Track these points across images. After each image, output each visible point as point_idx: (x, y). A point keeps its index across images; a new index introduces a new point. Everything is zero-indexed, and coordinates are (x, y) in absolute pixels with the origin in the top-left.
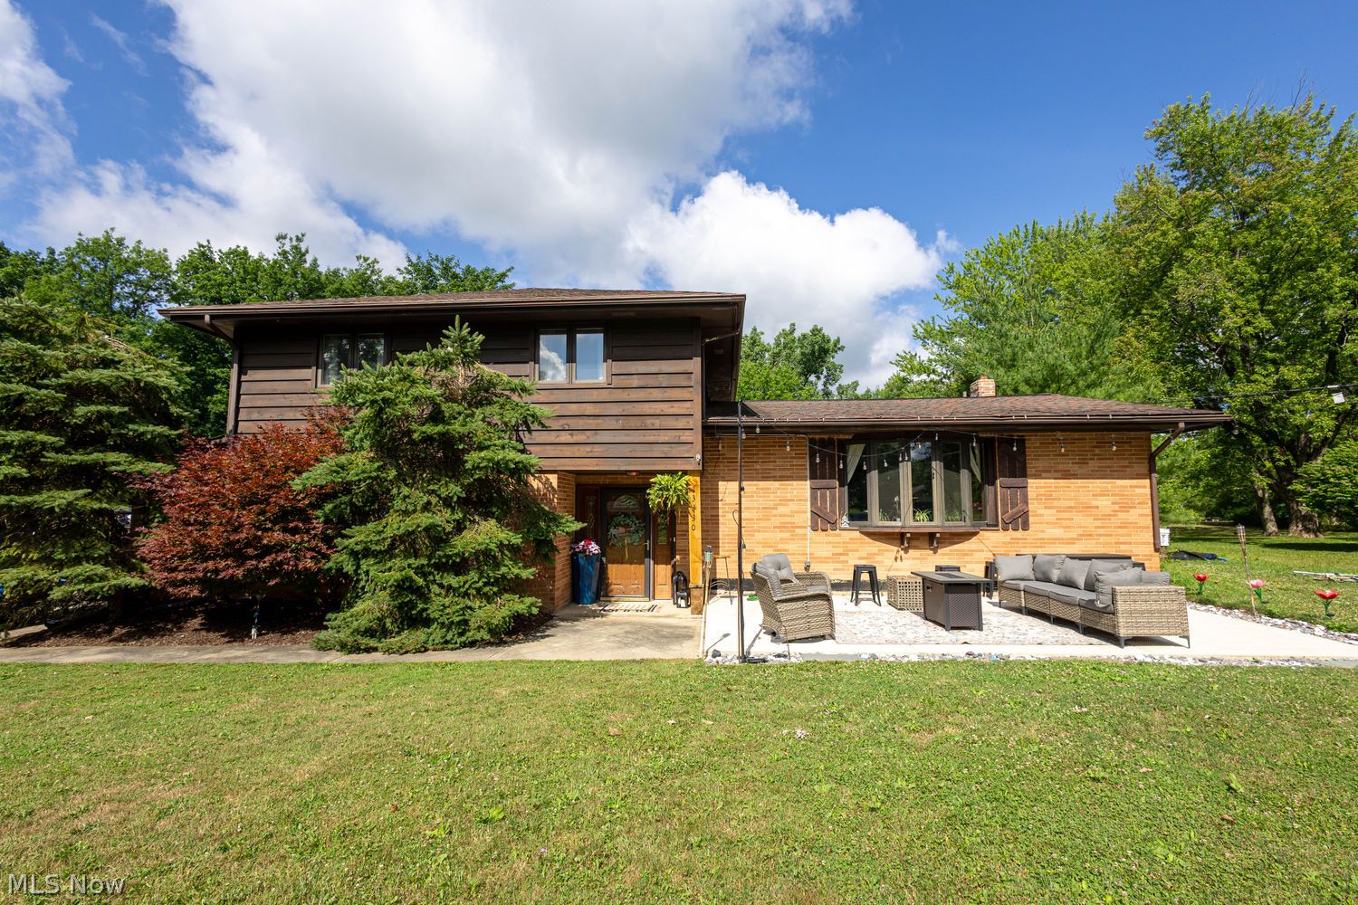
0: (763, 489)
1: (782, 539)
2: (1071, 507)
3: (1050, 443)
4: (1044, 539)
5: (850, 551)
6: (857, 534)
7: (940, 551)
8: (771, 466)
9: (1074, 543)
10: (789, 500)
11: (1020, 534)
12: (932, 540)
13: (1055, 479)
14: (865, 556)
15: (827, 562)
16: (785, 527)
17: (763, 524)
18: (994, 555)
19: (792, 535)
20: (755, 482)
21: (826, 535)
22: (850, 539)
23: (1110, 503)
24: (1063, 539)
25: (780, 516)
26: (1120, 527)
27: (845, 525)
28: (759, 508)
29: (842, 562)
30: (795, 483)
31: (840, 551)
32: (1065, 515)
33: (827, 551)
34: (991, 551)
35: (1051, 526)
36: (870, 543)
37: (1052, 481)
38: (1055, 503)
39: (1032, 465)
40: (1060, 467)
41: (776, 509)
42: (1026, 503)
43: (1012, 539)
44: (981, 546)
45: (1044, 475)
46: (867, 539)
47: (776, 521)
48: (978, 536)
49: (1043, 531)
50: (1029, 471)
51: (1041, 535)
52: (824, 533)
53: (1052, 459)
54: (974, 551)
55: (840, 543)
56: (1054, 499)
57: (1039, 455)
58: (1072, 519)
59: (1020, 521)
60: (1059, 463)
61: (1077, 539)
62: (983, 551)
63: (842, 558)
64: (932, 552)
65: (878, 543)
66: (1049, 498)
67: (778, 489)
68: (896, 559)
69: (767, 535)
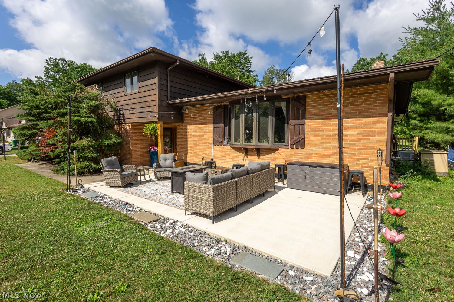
0: (199, 128)
1: (205, 149)
2: (330, 136)
3: (321, 98)
4: (312, 154)
5: (227, 155)
6: (229, 148)
7: (261, 157)
8: (202, 118)
9: (330, 157)
10: (207, 133)
11: (299, 151)
12: (259, 152)
13: (322, 119)
14: (232, 157)
15: (219, 159)
16: (206, 144)
17: (200, 142)
18: (285, 161)
19: (208, 147)
20: (197, 126)
21: (219, 148)
22: (227, 150)
23: (356, 133)
24: (324, 154)
25: (205, 139)
26: (361, 149)
27: (225, 144)
28: (198, 136)
29: (224, 159)
30: (209, 125)
31: (223, 154)
32: (326, 141)
33: (219, 154)
34: (284, 159)
35: (317, 147)
36: (234, 152)
37: (320, 120)
38: (321, 134)
39: (309, 111)
40: (326, 112)
41: (203, 136)
42: (304, 133)
43: (295, 153)
44: (280, 156)
45: (315, 117)
46: (233, 150)
47: (203, 141)
48: (278, 151)
49: (312, 150)
50: (307, 115)
51: (311, 152)
52: (218, 147)
53: (321, 108)
54: (276, 158)
55: (223, 151)
56: (320, 131)
57: (314, 106)
58: (330, 143)
59: (300, 143)
60: (325, 110)
61: (332, 155)
62: (280, 158)
63: (224, 158)
64: (258, 157)
65: (237, 152)
66: (317, 130)
67: (204, 128)
68: (243, 160)
69: (201, 147)
